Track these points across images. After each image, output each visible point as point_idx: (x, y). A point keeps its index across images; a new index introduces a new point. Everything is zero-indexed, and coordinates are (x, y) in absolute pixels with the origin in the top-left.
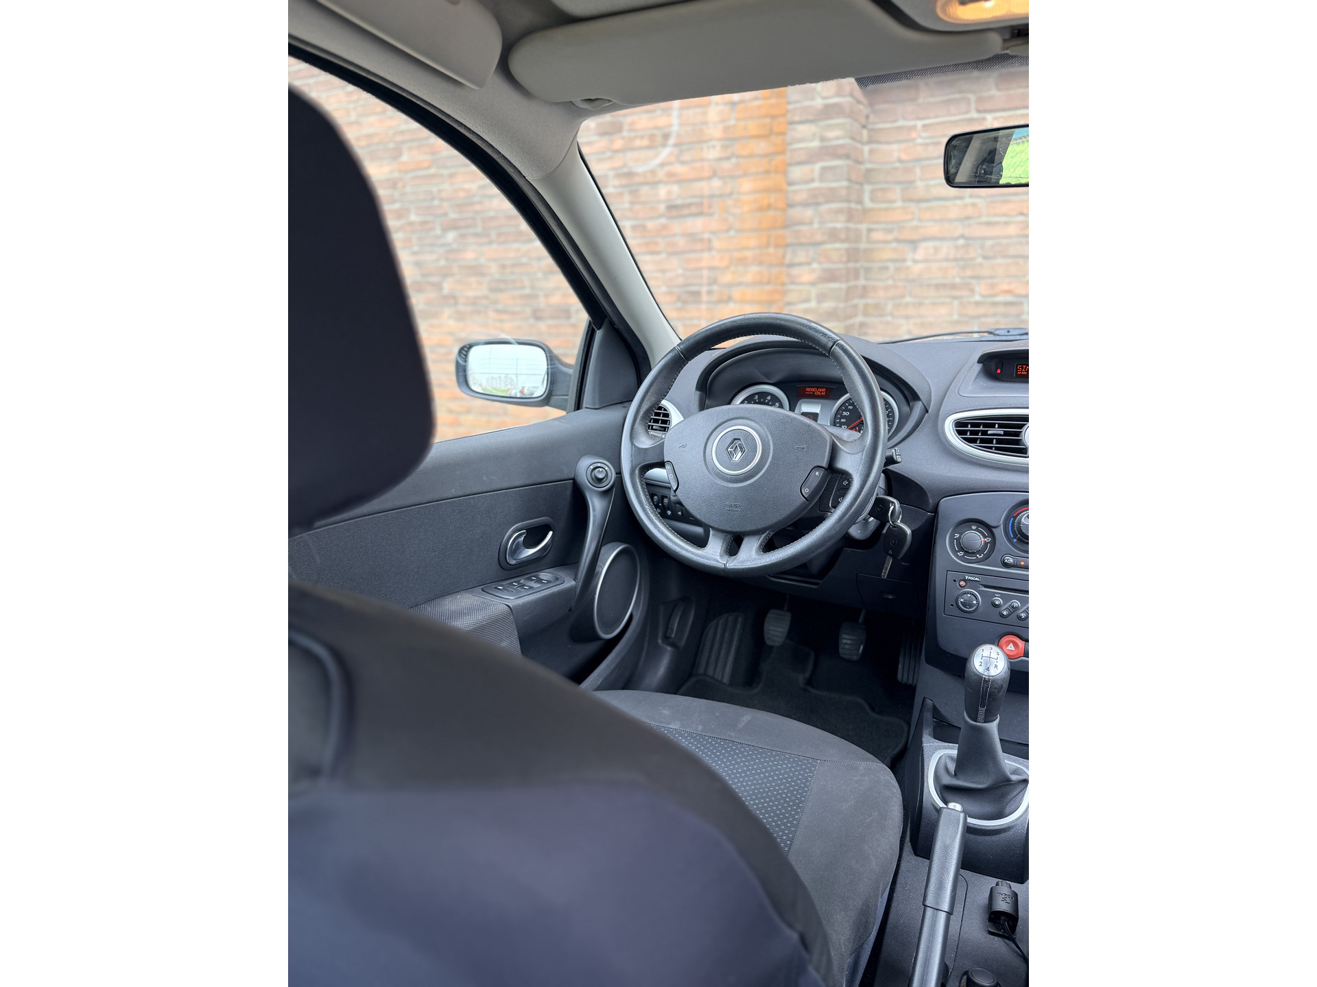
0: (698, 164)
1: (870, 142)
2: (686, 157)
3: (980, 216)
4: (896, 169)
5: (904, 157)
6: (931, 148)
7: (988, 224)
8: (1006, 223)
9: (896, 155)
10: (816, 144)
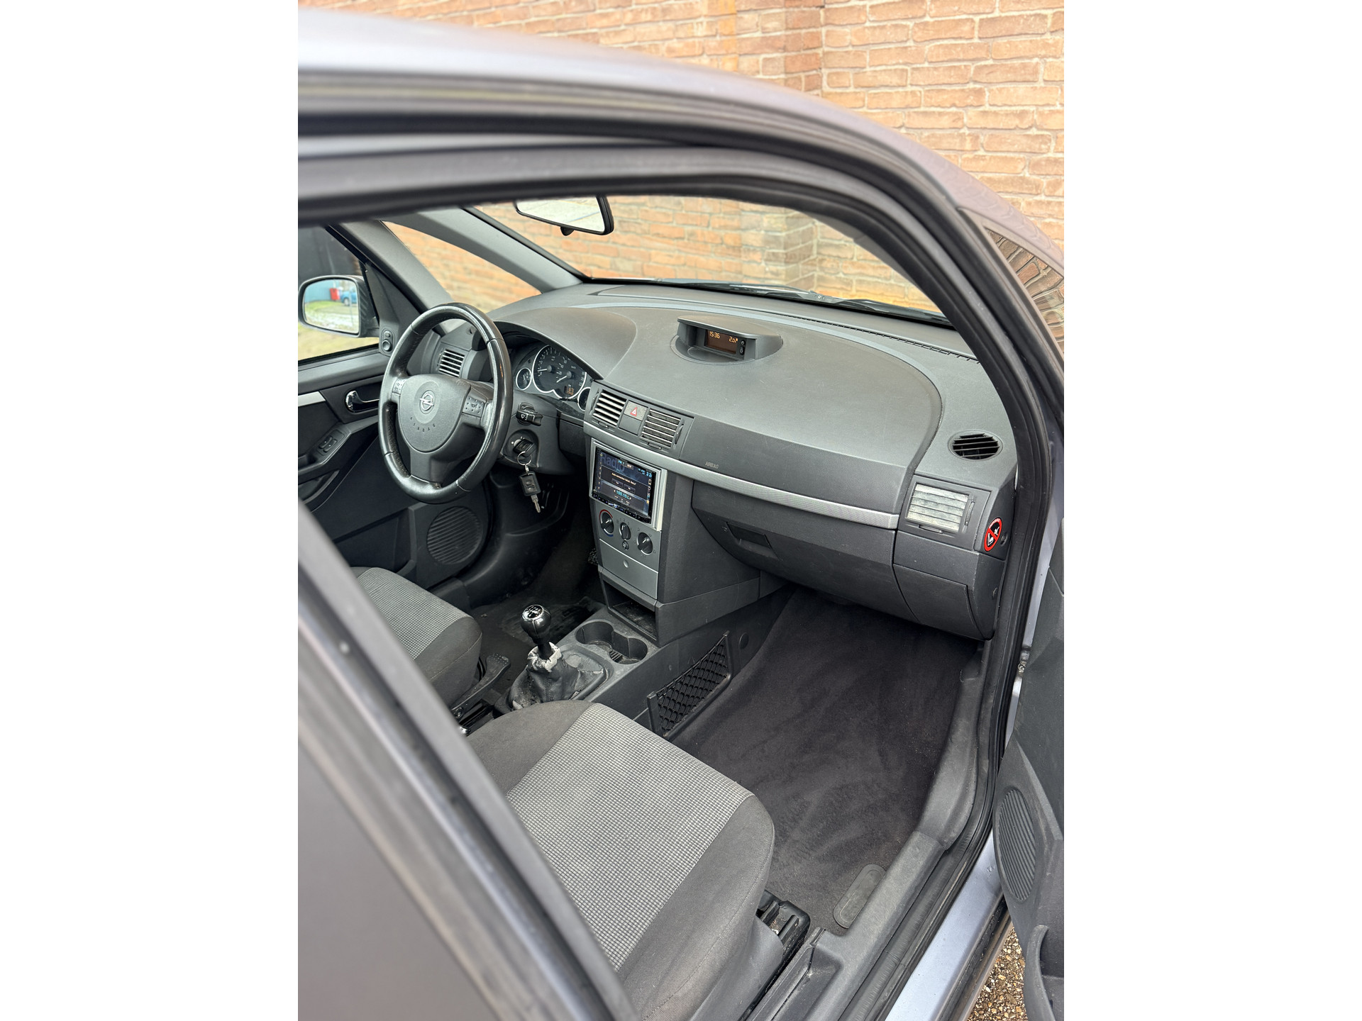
0: (691, 40)
1: (826, 24)
2: (681, 34)
3: (919, 107)
4: (846, 52)
5: (856, 42)
6: (877, 32)
7: (925, 113)
8: (940, 114)
9: (848, 37)
10: (759, 34)
